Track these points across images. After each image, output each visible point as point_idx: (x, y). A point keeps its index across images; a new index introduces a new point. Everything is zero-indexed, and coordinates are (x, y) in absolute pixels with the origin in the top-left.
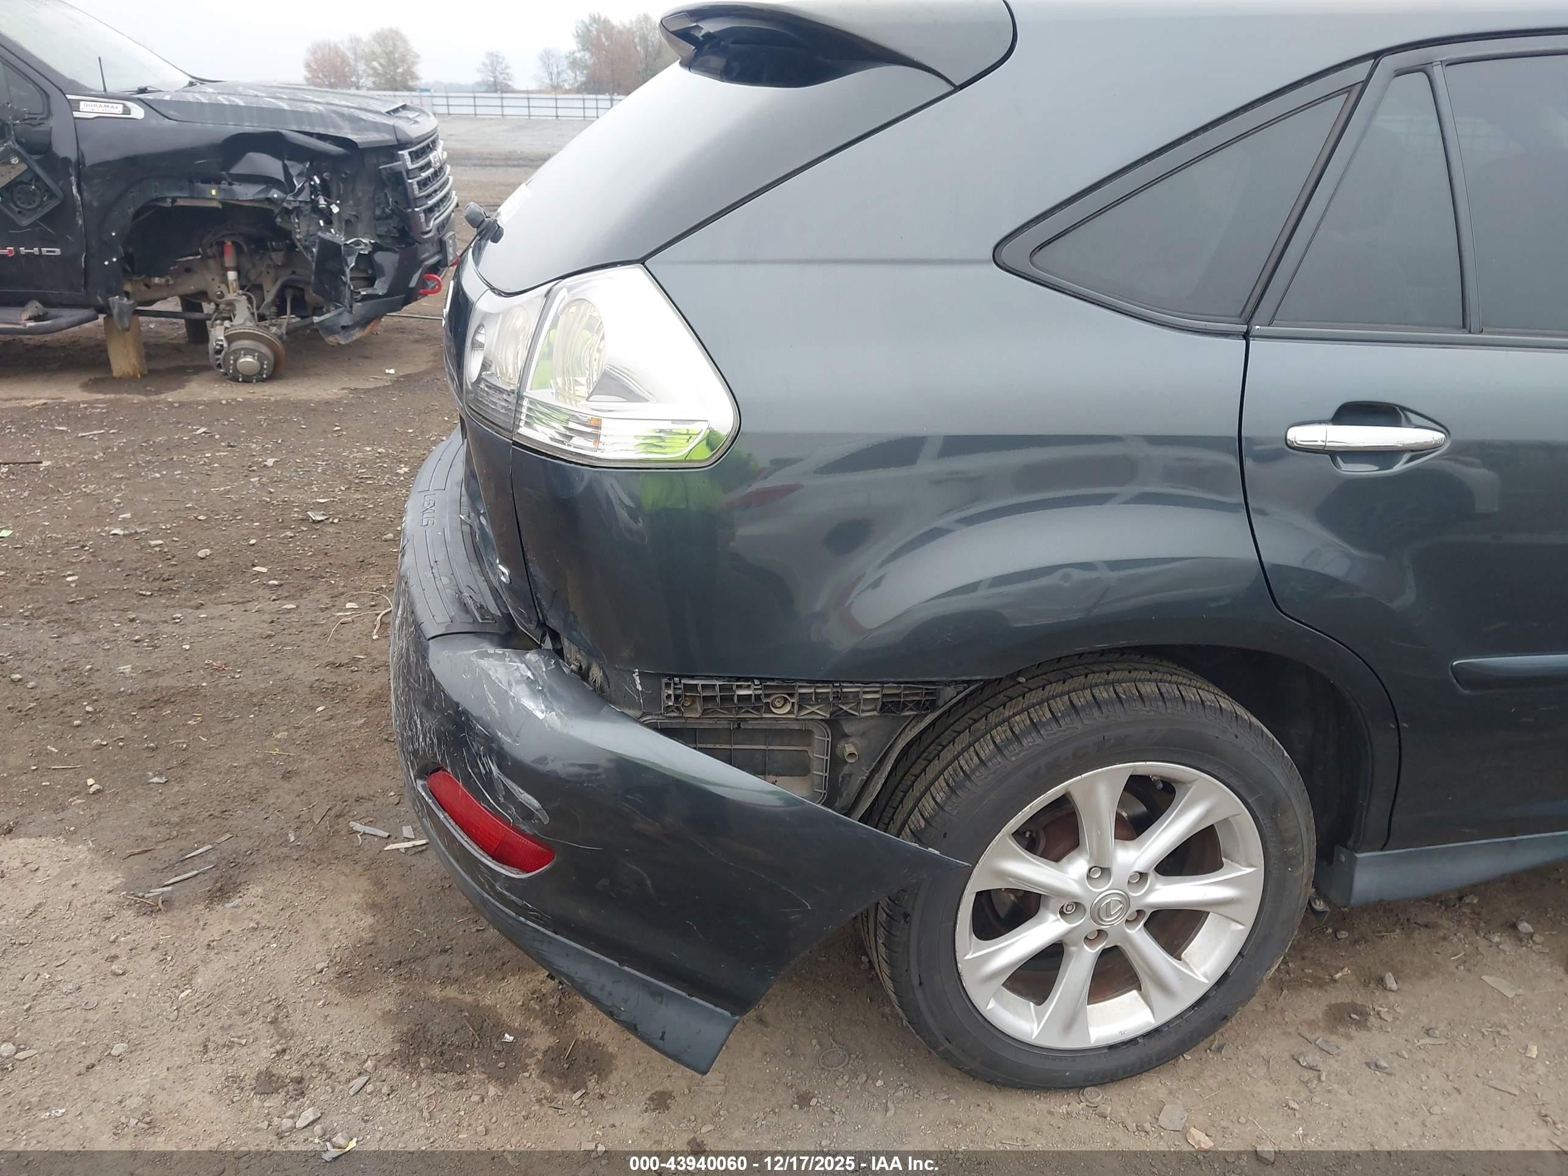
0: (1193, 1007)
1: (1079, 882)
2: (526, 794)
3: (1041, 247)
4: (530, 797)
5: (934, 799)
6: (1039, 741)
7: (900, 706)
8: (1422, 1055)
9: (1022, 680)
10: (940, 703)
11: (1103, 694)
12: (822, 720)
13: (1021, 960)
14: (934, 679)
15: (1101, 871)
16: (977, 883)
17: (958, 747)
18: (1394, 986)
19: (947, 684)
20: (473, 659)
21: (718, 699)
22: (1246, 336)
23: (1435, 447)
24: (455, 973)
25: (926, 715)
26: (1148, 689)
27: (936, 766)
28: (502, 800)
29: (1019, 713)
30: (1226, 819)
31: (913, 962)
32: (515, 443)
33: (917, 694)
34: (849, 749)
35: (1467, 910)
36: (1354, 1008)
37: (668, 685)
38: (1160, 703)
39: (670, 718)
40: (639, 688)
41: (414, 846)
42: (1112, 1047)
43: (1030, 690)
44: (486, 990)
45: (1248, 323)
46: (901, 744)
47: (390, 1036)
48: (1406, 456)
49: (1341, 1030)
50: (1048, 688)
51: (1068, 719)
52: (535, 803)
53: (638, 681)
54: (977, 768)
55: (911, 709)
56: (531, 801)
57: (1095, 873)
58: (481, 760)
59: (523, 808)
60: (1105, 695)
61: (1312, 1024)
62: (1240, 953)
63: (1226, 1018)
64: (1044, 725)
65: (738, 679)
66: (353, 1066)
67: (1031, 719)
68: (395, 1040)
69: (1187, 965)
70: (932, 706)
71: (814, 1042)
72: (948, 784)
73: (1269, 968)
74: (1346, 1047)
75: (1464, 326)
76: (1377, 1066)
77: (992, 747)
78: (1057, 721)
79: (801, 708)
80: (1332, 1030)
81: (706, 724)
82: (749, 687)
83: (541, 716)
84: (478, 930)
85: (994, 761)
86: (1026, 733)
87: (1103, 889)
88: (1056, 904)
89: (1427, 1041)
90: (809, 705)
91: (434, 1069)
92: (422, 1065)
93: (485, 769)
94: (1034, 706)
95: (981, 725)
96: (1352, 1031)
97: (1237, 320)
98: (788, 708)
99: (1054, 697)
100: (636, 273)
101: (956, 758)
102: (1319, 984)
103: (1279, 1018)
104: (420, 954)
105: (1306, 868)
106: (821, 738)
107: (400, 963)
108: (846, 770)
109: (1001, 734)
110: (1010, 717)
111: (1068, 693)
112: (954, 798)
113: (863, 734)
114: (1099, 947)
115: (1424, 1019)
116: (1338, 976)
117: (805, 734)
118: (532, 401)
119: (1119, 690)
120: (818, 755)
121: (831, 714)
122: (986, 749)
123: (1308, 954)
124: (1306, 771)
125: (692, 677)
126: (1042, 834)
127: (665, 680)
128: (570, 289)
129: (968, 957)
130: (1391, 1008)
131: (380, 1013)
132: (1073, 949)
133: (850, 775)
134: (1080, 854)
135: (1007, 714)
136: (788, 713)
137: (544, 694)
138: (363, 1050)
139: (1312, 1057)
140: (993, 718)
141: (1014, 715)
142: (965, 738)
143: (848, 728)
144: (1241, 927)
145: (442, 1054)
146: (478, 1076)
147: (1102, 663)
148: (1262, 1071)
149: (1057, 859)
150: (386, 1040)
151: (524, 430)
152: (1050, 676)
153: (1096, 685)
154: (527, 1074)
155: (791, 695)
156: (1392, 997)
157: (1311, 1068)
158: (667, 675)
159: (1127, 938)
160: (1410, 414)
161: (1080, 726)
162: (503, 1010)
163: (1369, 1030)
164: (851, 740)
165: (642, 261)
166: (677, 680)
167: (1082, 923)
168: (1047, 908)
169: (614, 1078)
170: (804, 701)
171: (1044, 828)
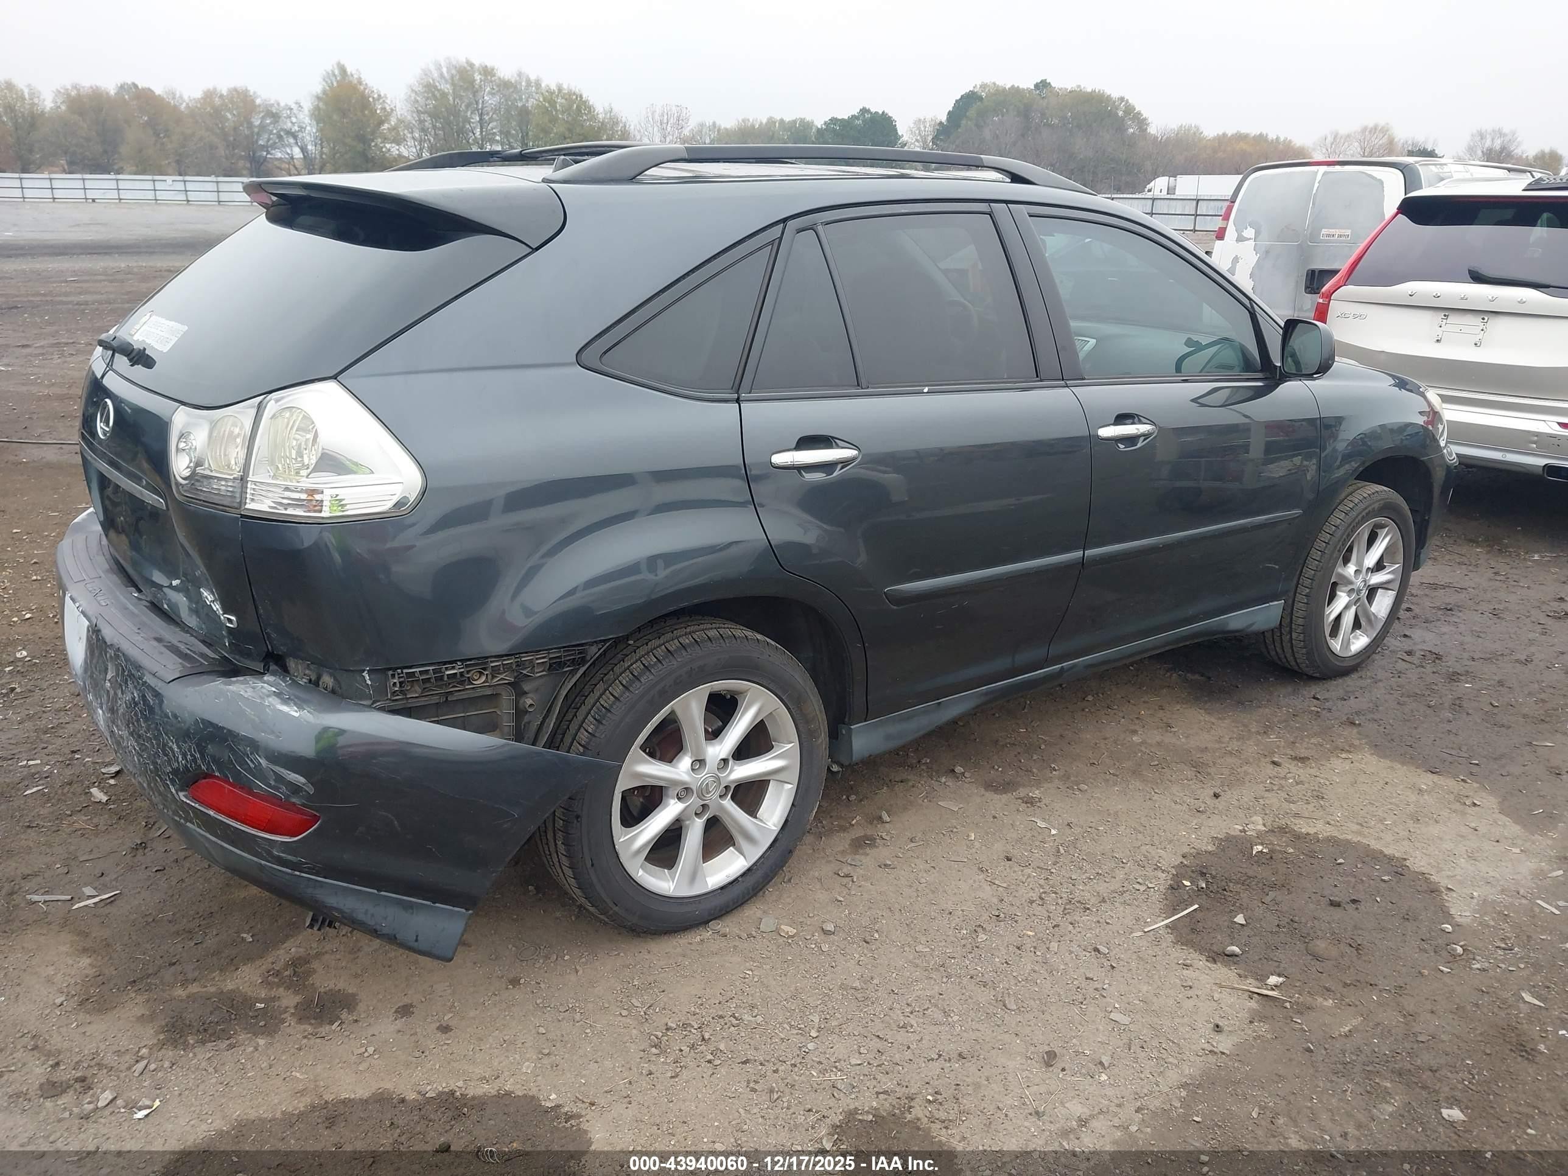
0: (770, 848)
1: (687, 773)
2: (293, 774)
3: (605, 353)
4: (297, 776)
5: (587, 731)
6: (651, 677)
7: (561, 665)
8: (911, 853)
9: (631, 642)
10: (588, 658)
11: (686, 641)
12: (508, 684)
13: (656, 835)
14: (583, 642)
15: (699, 763)
16: (623, 784)
17: (597, 693)
18: (888, 819)
19: (591, 644)
20: (222, 686)
21: (433, 680)
22: (738, 401)
23: (853, 459)
24: (190, 976)
25: (578, 669)
26: (712, 633)
27: (583, 710)
28: (273, 783)
29: (634, 663)
30: (771, 713)
31: (586, 850)
32: (243, 516)
33: (572, 655)
34: (529, 702)
35: (924, 767)
36: (866, 837)
37: (393, 676)
38: (722, 641)
39: (396, 700)
40: (369, 682)
41: (102, 900)
42: (722, 888)
43: (638, 647)
44: (225, 980)
45: (738, 393)
46: (564, 693)
47: (152, 1031)
48: (840, 466)
49: (861, 851)
50: (649, 644)
51: (667, 660)
52: (302, 780)
53: (367, 677)
54: (614, 703)
55: (569, 666)
56: (298, 779)
57: (696, 765)
58: (248, 757)
59: (290, 784)
60: (687, 641)
61: (843, 852)
62: (793, 804)
63: (791, 852)
64: (653, 666)
65: (445, 663)
66: (128, 1058)
67: (644, 665)
68: (157, 1033)
69: (761, 821)
70: (583, 661)
71: (510, 946)
72: (595, 719)
73: (812, 811)
74: (865, 860)
75: (858, 385)
76: (885, 865)
77: (621, 687)
78: (661, 662)
79: (493, 677)
80: (856, 853)
81: (423, 701)
82: (453, 668)
83: (297, 715)
84: (196, 944)
85: (625, 696)
86: (642, 674)
87: (704, 775)
88: (673, 792)
89: (913, 845)
90: (499, 674)
91: (203, 1042)
92: (191, 1042)
93: (254, 763)
94: (643, 656)
95: (611, 676)
96: (868, 850)
97: (730, 391)
98: (483, 678)
99: (655, 649)
100: (331, 386)
101: (598, 700)
102: (843, 829)
103: (822, 854)
104: (150, 971)
105: (823, 739)
106: (507, 698)
107: (134, 981)
108: (526, 718)
109: (625, 678)
110: (629, 666)
111: (663, 644)
112: (601, 727)
113: (537, 690)
114: (705, 817)
115: (909, 834)
116: (854, 822)
117: (495, 696)
118: (255, 483)
119: (695, 637)
120: (505, 709)
121: (515, 678)
122: (617, 690)
123: (834, 814)
124: (814, 674)
125: (411, 667)
126: (657, 748)
127: (391, 672)
128: (277, 401)
129: (621, 840)
130: (888, 832)
131: (134, 1019)
132: (687, 822)
133: (529, 723)
134: (685, 754)
135: (626, 665)
136: (484, 683)
137: (292, 700)
138: (131, 1046)
139: (846, 869)
140: (617, 670)
141: (632, 665)
142: (601, 687)
143: (526, 687)
144: (790, 786)
145: (205, 1030)
146: (242, 1037)
147: (681, 623)
148: (818, 886)
149: (670, 761)
150: (149, 1034)
151: (250, 506)
152: (649, 637)
153: (680, 636)
154: (287, 1024)
155: (485, 669)
156: (887, 825)
157: (847, 876)
158: (390, 669)
159: (722, 808)
160: (837, 441)
161: (675, 663)
162: (245, 988)
163: (877, 847)
164: (529, 695)
165: (335, 377)
166: (399, 671)
167: (694, 801)
168: (668, 796)
169: (361, 1007)
170: (495, 671)
171: (658, 745)
